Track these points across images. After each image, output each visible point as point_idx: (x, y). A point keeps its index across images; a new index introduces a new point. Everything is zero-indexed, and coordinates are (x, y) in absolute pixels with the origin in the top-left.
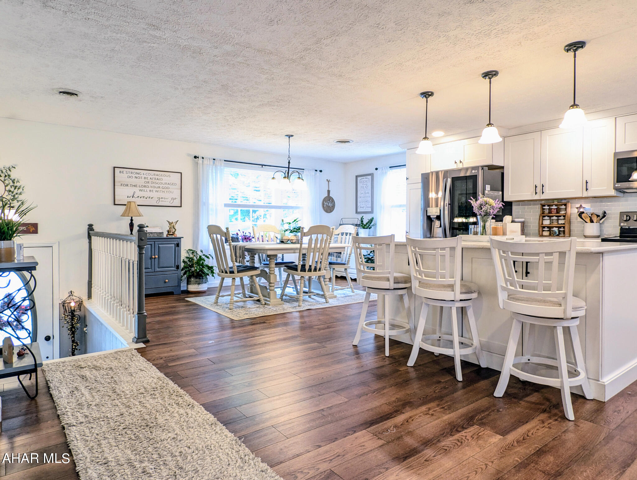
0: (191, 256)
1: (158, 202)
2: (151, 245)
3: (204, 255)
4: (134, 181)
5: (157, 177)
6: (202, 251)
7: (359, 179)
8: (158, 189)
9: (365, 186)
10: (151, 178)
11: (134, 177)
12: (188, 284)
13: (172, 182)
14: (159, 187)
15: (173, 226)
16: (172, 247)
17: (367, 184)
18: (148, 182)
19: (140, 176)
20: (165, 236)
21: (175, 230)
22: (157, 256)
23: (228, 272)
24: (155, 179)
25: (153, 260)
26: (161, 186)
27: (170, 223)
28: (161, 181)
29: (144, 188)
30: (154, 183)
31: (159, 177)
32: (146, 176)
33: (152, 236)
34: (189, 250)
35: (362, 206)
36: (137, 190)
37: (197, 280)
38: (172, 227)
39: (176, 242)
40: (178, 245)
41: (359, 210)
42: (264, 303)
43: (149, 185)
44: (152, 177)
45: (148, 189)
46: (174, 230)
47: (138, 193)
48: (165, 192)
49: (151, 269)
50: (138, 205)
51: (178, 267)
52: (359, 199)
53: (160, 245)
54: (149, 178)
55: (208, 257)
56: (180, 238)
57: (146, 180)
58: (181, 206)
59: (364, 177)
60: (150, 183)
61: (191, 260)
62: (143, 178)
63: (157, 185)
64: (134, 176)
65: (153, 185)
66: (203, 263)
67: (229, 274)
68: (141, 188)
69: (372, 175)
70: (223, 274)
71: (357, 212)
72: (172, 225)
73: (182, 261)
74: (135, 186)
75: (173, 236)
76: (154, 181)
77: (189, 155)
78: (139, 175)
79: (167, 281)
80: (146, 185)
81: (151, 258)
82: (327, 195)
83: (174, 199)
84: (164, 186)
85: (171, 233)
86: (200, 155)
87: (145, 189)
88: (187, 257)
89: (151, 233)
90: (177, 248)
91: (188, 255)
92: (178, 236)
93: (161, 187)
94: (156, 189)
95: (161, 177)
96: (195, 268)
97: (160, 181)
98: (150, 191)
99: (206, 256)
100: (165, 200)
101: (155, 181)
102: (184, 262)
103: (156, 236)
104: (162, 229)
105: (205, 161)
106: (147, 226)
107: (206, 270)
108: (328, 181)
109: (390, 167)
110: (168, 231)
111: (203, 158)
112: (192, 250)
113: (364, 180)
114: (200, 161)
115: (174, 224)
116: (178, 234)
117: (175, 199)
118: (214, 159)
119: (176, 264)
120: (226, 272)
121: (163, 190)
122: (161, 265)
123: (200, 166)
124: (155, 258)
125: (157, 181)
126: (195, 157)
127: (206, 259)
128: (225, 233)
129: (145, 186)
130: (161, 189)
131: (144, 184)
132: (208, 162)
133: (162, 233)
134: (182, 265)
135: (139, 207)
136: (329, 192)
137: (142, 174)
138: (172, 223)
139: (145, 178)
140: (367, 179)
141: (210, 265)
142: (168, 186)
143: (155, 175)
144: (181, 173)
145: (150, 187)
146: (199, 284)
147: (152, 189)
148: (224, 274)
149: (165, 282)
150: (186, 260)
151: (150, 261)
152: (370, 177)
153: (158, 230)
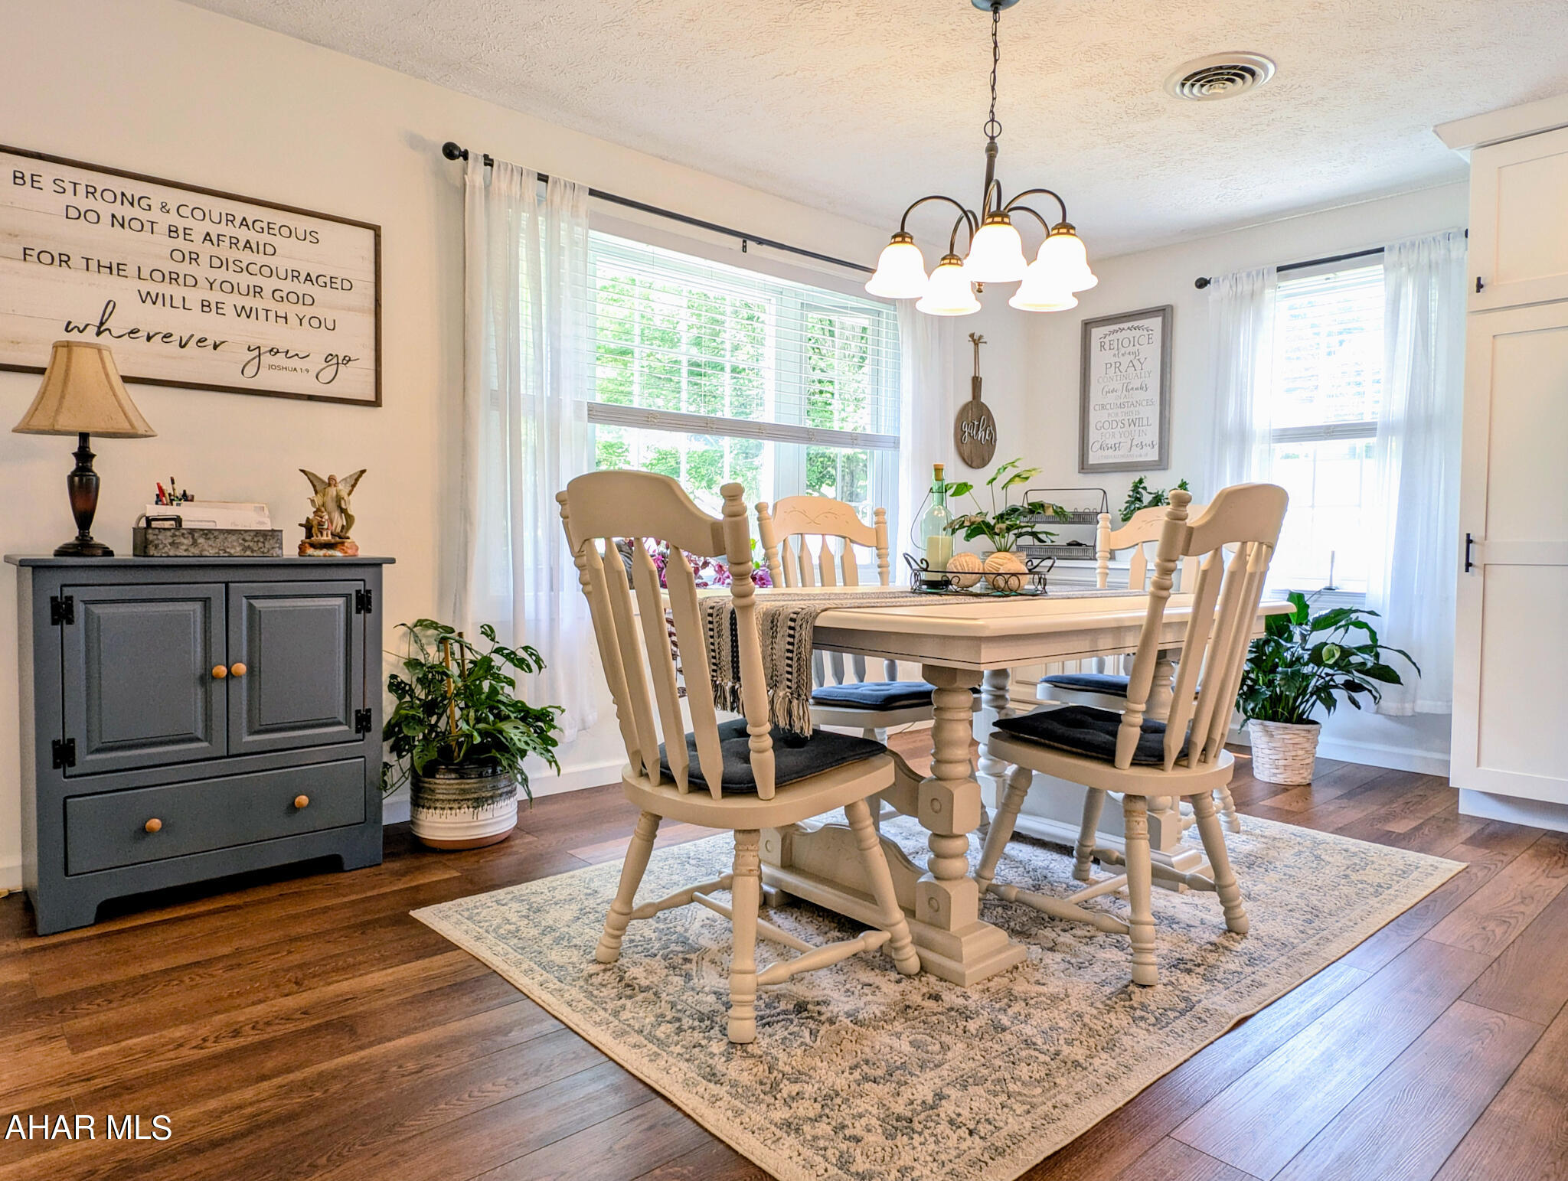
0: (433, 655)
1: (250, 370)
2: (206, 601)
3: (499, 651)
4: (106, 242)
5: (243, 234)
6: (489, 632)
7: (1097, 333)
8: (249, 302)
9: (1125, 361)
10: (207, 237)
11: (106, 219)
12: (417, 802)
13: (330, 273)
14: (258, 291)
15: (339, 499)
16: (331, 611)
17: (1136, 354)
18: (194, 258)
19: (145, 216)
20: (290, 550)
21: (350, 519)
22: (241, 668)
23: (715, 785)
24: (234, 242)
25: (218, 691)
26: (269, 284)
27: (320, 485)
28: (267, 260)
29: (167, 289)
30: (224, 264)
31: (253, 236)
32: (181, 224)
33: (210, 550)
34: (420, 623)
35: (1111, 442)
36: (124, 291)
37: (471, 783)
38: (332, 505)
39: (352, 588)
40: (365, 602)
41: (1093, 458)
42: (913, 964)
43: (202, 271)
44: (214, 232)
45: (194, 297)
46: (339, 521)
47: (131, 313)
48: (292, 318)
49: (208, 738)
50: (126, 379)
51: (363, 722)
52: (1094, 417)
53: (258, 604)
54: (197, 236)
55: (520, 663)
56: (376, 565)
57: (179, 243)
58: (377, 403)
59: (1125, 325)
60: (204, 260)
61: (432, 676)
62: (162, 228)
63: (244, 280)
64: (105, 210)
65: (221, 275)
66: (494, 691)
67: (716, 802)
68: (154, 288)
69: (1164, 312)
70: (667, 793)
71: (1084, 467)
72: (332, 491)
73: (385, 679)
74: (116, 269)
75: (337, 554)
76: (224, 251)
77: (415, 142)
78: (136, 212)
79: (303, 800)
80: (183, 269)
81: (206, 678)
82: (969, 398)
83: (338, 361)
84: (288, 286)
85: (326, 537)
86: (476, 150)
87: (177, 291)
88: (412, 664)
89: (207, 533)
90: (357, 618)
91: (414, 647)
92: (364, 552)
93: (267, 293)
94: (240, 301)
95: (265, 238)
96: (457, 720)
97: (260, 259)
98: (205, 306)
99: (511, 657)
100: (291, 363)
101: (234, 254)
102: (396, 686)
103: (237, 550)
104: (272, 517)
105: (502, 182)
106: (186, 497)
107: (514, 733)
108: (976, 341)
109: (1280, 269)
110: (308, 527)
111: (489, 162)
112: (433, 625)
113: (1120, 335)
114: (476, 173)
115: (343, 489)
116: (363, 543)
117: (347, 360)
118: (543, 178)
119: (357, 705)
120: (697, 784)
121: (282, 308)
122: (267, 719)
123: (475, 200)
124: (230, 675)
125: (247, 257)
126: (451, 151)
127: (508, 669)
128: (715, 528)
129: (174, 278)
130: (272, 305)
131: (168, 266)
132: (516, 187)
133: (274, 535)
134: (389, 704)
135: (133, 390)
136: (976, 382)
137: (156, 207)
138: (331, 481)
139: (172, 231)
140: (1137, 333)
141: (534, 705)
142: (308, 288)
143: (230, 219)
144: (376, 230)
145: (202, 282)
146: (478, 803)
147: (214, 297)
148: (676, 797)
149: (293, 808)
150: (405, 676)
151: (200, 692)
152: (1156, 323)
153: (249, 519)
